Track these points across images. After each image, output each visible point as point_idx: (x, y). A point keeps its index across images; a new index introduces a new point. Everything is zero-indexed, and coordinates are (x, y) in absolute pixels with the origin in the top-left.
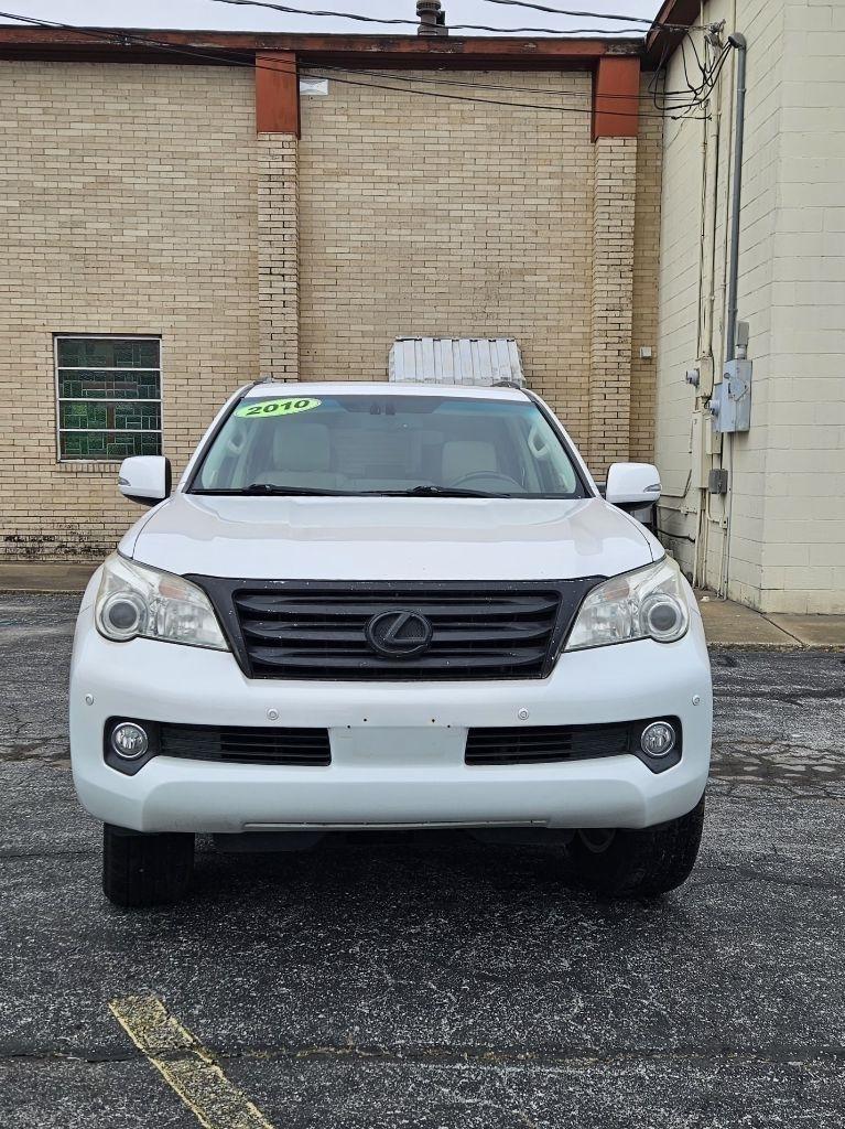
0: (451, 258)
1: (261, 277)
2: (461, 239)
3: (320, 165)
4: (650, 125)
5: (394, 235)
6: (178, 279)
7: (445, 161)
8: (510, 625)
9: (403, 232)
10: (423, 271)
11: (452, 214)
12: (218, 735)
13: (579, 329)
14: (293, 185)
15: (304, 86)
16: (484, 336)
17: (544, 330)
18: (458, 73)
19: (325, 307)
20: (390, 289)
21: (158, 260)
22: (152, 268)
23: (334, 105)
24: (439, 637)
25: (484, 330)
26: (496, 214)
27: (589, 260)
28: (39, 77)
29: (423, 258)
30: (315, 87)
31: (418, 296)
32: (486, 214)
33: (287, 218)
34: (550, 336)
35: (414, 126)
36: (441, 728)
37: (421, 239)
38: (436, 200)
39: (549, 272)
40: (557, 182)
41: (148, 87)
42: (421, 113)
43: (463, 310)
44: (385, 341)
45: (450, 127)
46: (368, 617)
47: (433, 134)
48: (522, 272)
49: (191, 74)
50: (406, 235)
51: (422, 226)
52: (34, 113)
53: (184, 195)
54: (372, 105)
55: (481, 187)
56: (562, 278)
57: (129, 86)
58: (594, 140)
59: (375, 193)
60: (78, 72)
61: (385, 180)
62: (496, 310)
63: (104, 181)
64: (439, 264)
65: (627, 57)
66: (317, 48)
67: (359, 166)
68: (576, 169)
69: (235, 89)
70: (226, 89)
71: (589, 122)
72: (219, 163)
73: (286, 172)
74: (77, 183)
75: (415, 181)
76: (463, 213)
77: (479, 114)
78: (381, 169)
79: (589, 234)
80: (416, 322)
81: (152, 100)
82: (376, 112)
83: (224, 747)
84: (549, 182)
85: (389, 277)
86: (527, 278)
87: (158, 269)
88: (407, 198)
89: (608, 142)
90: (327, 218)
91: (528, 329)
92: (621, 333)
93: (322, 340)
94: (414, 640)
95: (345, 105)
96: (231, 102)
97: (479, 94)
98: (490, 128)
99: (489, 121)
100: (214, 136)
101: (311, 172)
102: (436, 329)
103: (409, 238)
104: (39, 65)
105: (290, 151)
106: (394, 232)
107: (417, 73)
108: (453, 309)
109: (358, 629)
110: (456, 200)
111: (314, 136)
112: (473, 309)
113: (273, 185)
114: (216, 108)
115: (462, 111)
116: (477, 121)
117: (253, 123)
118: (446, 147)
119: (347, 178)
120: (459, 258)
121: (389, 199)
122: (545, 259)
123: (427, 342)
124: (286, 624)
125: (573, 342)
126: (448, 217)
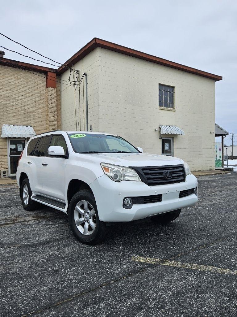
0: (16, 108)
2: (18, 104)
4: (58, 86)
7: (14, 87)
9: (4, 101)
10: (9, 110)
11: (16, 98)
13: (46, 125)
16: (25, 125)
17: (38, 125)
20: (1, 113)
26: (26, 100)
27: (47, 111)
29: (9, 107)
31: (8, 115)
32: (24, 99)
34: (40, 126)
35: (6, 78)
37: (9, 103)
38: (12, 95)
39: (39, 113)
40: (40, 95)
42: (8, 76)
43: (20, 119)
45: (15, 80)
46: (163, 173)
47: (11, 80)
48: (33, 112)
51: (9, 100)
55: (22, 94)
56: (41, 114)
58: (47, 87)
62: (27, 120)
65: (53, 72)
68: (43, 93)
71: (45, 84)
75: (7, 90)
76: (19, 99)
77: (22, 78)
79: (47, 106)
80: (8, 121)
83: (145, 201)
84: (38, 94)
86: (34, 114)
88: (5, 93)
89: (50, 88)
91: (35, 124)
92: (55, 126)
98: (24, 81)
99: (24, 80)
102: (13, 123)
103: (6, 103)
108: (17, 119)
110: (17, 96)
112: (22, 119)
115: (17, 77)
116: (21, 79)
118: (14, 84)
120: (18, 108)
122: (37, 110)
123: (11, 126)
125: (45, 128)
126: (15, 99)
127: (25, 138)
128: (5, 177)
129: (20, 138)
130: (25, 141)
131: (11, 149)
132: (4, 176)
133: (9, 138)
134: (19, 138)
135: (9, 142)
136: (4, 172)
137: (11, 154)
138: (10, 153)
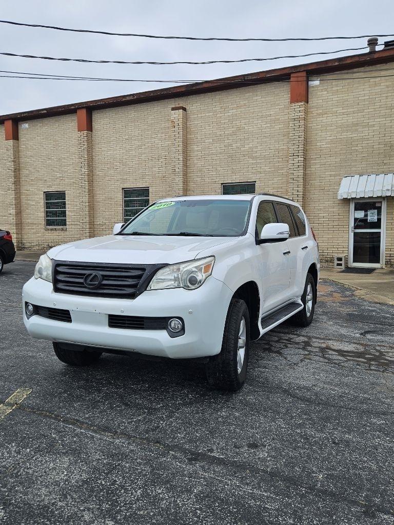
0: (368, 142)
1: (290, 157)
2: (373, 134)
3: (315, 112)
5: (344, 135)
6: (262, 161)
7: (367, 103)
8: (128, 279)
9: (348, 134)
10: (357, 148)
11: (370, 124)
12: (47, 310)
14: (303, 121)
15: (310, 83)
16: (383, 172)
18: (374, 66)
19: (316, 166)
20: (342, 157)
21: (256, 155)
22: (253, 158)
23: (321, 88)
24: (105, 282)
25: (383, 170)
26: (389, 121)
28: (220, 97)
29: (356, 143)
30: (315, 83)
31: (354, 158)
32: (385, 122)
33: (300, 134)
35: (354, 91)
36: (97, 313)
37: (356, 135)
38: (363, 119)
41: (255, 93)
42: (357, 85)
43: (374, 162)
44: (339, 177)
45: (370, 89)
46: (84, 274)
47: (362, 93)
49: (269, 86)
50: (349, 135)
51: (356, 130)
52: (218, 108)
53: (265, 130)
54: (337, 86)
55: (383, 111)
57: (248, 94)
59: (337, 119)
60: (232, 92)
61: (342, 114)
62: (389, 161)
63: (239, 129)
64: (363, 145)
66: (313, 68)
67: (331, 110)
69: (285, 89)
70: (281, 89)
72: (278, 117)
73: (301, 116)
74: (230, 131)
75: (354, 112)
76: (374, 123)
78: (340, 110)
80: (353, 169)
81: (256, 98)
82: (338, 88)
83: (49, 314)
85: (341, 152)
87: (256, 158)
88: (351, 120)
90: (317, 132)
93: (314, 179)
94: (95, 283)
95: (326, 87)
96: (283, 94)
97: (383, 73)
98: (388, 87)
99: (387, 84)
100: (276, 107)
101: (312, 115)
102: (361, 171)
103: (351, 136)
104: (220, 92)
105: (302, 109)
106: (345, 134)
107: (355, 70)
108: (369, 163)
109: (82, 278)
110: (371, 118)
111: (313, 101)
112: (378, 162)
113: (295, 122)
114: (277, 97)
115: (375, 81)
116: (382, 84)
117: (289, 101)
118: (368, 97)
119: (326, 115)
120: (372, 141)
121: (343, 121)
123: (357, 177)
124: (66, 276)
126: (368, 125)
127: (381, 197)
128: (340, 267)
129: (372, 197)
130: (383, 203)
131: (356, 219)
132: (339, 265)
133: (353, 199)
134: (370, 198)
135: (352, 206)
136: (340, 259)
137: (356, 227)
138: (353, 225)
